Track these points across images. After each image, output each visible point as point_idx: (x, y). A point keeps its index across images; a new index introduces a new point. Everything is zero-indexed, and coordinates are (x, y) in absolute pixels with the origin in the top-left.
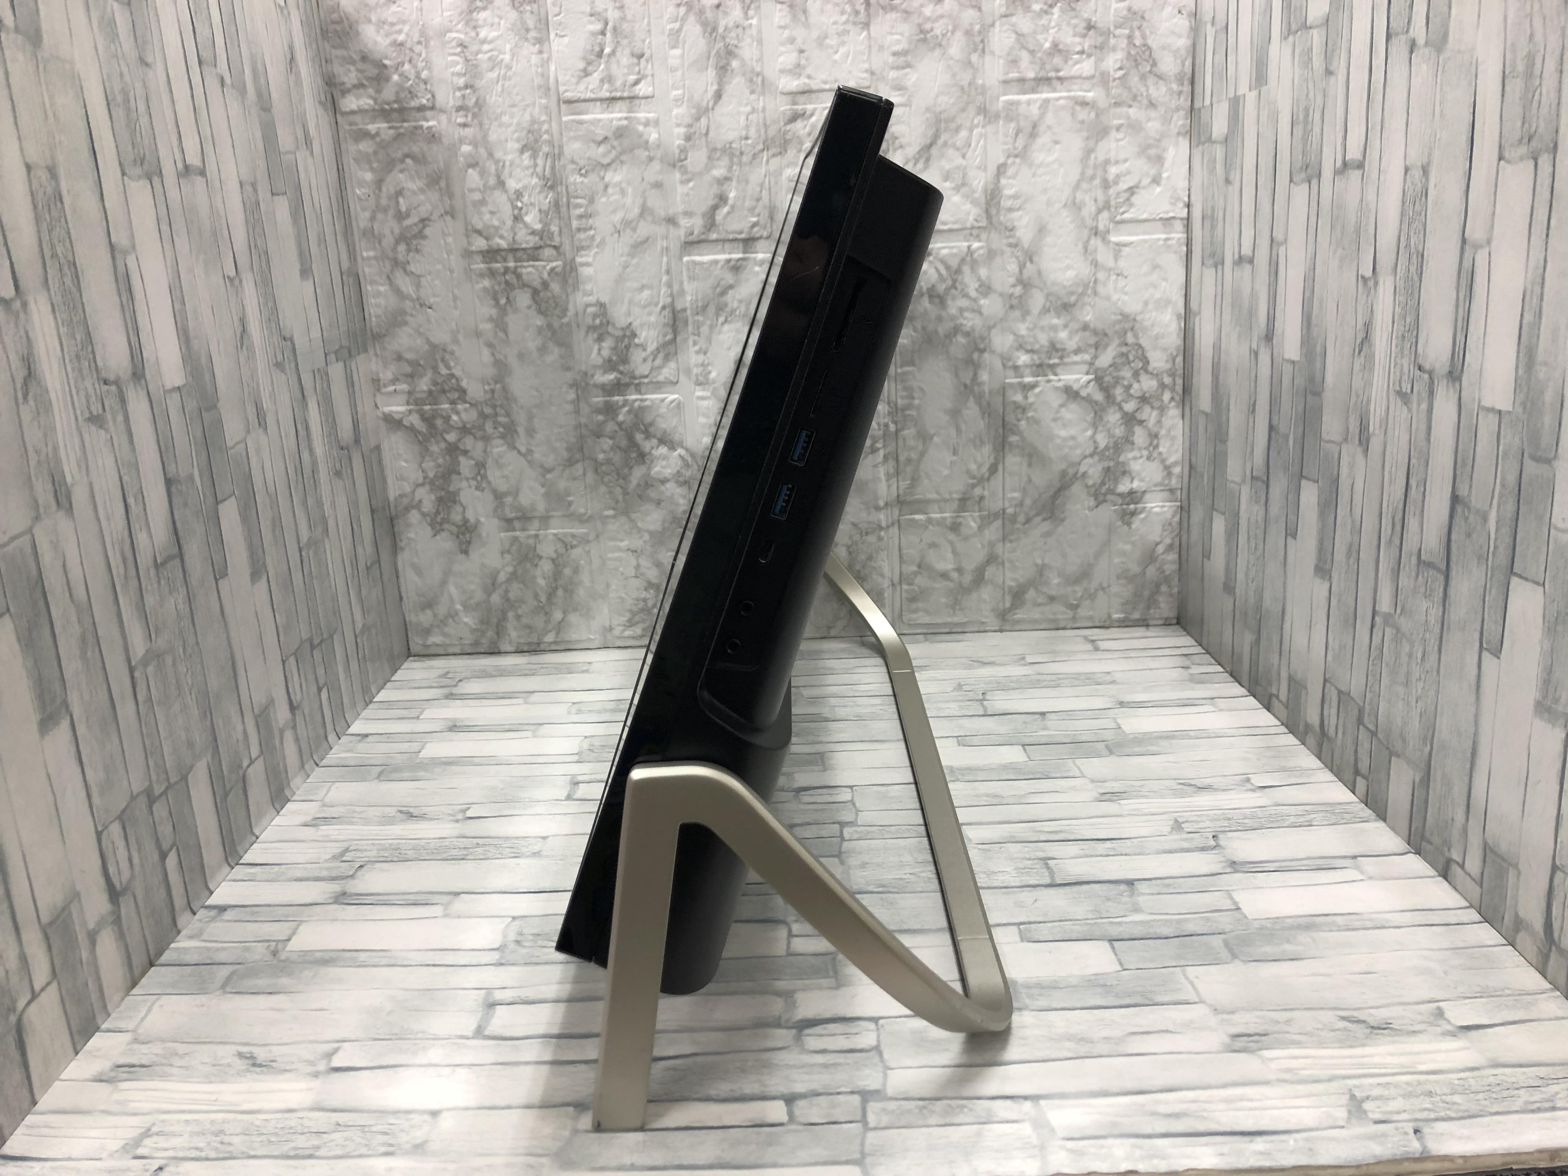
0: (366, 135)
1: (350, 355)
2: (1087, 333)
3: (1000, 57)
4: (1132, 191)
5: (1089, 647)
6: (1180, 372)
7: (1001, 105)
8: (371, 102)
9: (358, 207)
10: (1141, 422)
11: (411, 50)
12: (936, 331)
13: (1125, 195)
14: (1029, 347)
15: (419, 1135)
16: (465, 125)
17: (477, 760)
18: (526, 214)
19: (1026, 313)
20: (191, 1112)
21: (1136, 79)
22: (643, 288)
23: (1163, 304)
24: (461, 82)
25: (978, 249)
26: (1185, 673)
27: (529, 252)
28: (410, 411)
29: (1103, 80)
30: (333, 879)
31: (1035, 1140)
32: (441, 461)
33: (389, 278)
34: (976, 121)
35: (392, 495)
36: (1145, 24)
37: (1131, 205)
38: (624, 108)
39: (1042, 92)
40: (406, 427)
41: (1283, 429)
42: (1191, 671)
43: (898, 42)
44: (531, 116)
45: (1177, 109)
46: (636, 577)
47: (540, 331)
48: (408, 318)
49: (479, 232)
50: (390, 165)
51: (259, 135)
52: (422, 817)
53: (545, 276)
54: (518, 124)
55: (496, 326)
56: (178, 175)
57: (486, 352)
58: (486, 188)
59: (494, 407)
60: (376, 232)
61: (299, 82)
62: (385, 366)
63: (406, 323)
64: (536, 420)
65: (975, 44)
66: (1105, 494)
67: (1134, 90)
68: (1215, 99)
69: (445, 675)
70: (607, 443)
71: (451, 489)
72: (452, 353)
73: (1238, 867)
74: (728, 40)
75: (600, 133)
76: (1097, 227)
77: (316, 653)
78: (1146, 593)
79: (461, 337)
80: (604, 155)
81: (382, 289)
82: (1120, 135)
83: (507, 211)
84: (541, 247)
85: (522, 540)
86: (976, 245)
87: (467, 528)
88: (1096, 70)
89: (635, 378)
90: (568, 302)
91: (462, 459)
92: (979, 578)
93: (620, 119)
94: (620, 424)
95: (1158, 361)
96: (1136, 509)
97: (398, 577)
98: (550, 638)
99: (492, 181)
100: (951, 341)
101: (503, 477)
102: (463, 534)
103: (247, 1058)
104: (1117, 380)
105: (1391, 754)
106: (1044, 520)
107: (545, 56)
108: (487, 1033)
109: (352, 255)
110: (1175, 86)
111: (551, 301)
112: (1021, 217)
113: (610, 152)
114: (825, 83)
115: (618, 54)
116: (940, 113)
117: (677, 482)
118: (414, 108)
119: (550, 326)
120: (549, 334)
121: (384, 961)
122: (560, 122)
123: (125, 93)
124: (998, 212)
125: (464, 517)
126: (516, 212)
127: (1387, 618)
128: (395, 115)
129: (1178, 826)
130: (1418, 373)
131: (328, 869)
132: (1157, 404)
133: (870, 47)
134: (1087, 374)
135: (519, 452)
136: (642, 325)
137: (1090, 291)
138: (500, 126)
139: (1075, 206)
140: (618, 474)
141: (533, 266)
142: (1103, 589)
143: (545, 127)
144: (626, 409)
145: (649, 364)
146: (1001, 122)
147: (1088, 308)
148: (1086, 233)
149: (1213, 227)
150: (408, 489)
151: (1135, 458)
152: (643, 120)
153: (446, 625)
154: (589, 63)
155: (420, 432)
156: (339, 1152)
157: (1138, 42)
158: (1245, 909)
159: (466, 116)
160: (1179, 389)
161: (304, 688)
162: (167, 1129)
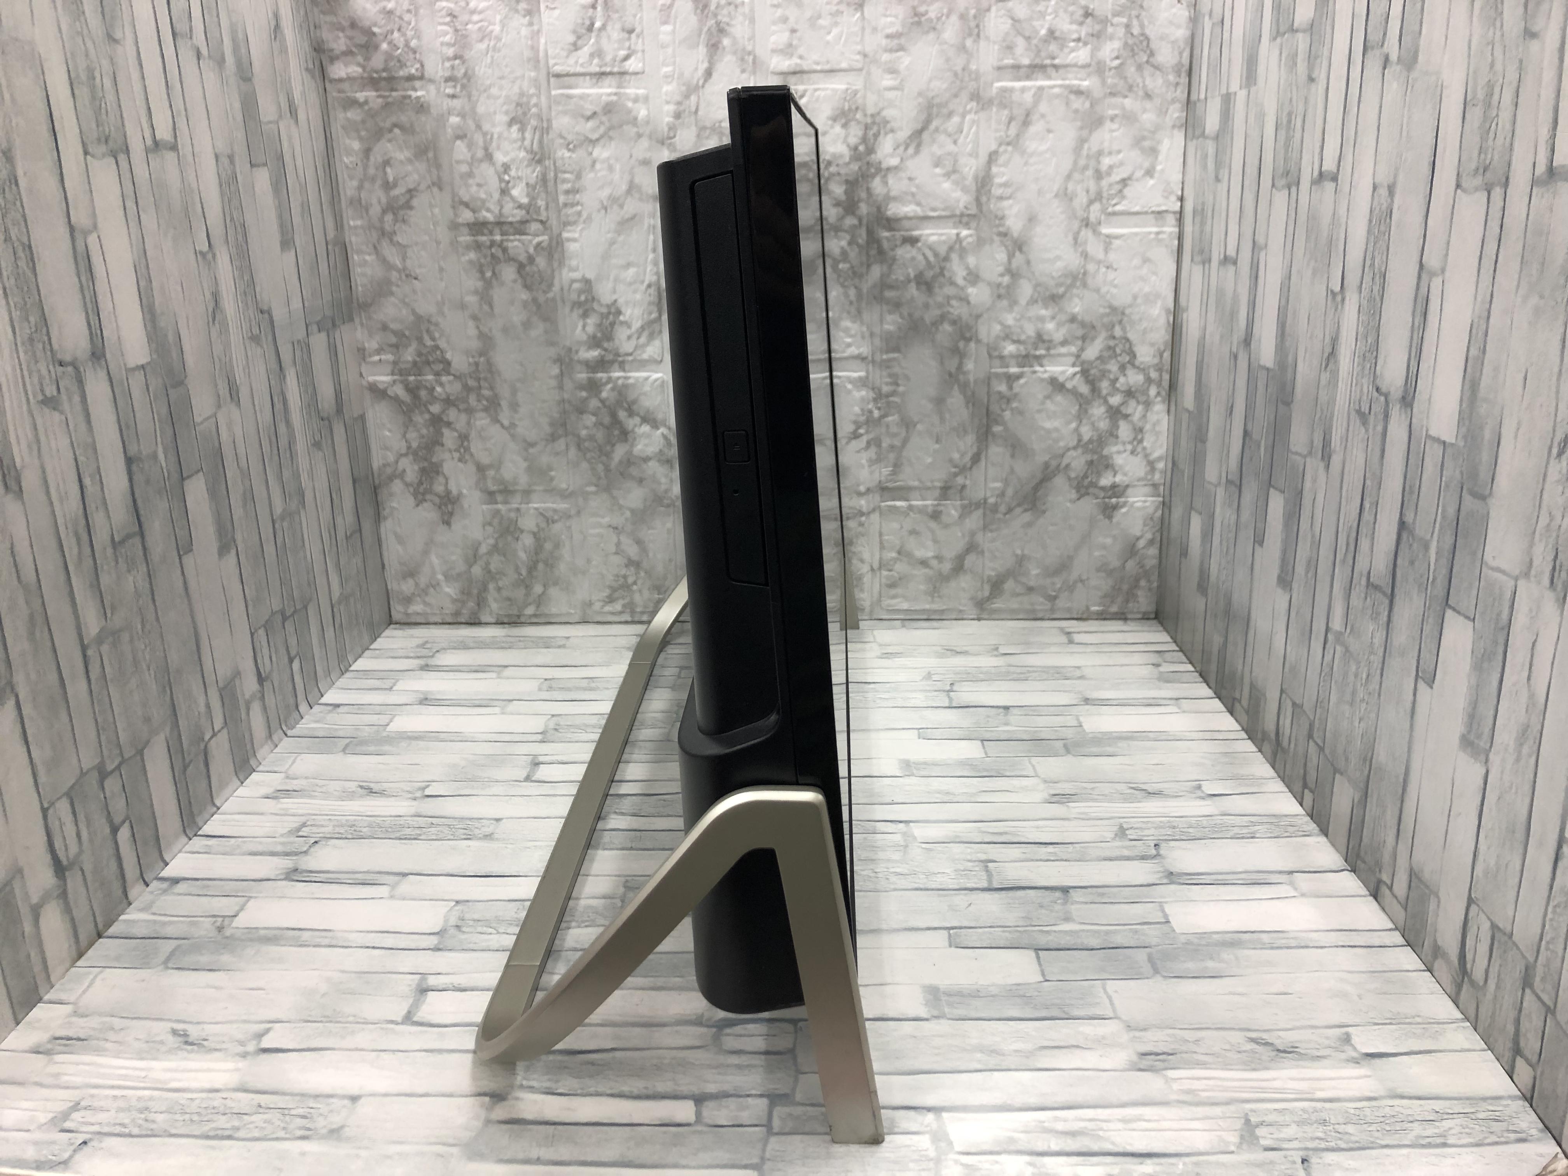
0: (353, 103)
1: (334, 325)
2: (1074, 326)
3: (995, 43)
4: (1124, 182)
5: (1064, 639)
6: (1167, 367)
7: (994, 91)
8: (360, 70)
9: (346, 176)
10: (1126, 417)
11: (401, 18)
12: (922, 319)
13: (1118, 187)
14: (1015, 338)
15: (336, 1120)
16: (453, 96)
17: (442, 736)
18: (514, 187)
19: (1014, 303)
20: (119, 1087)
21: (1133, 69)
22: (628, 265)
23: (1151, 298)
24: (450, 52)
25: (967, 237)
26: (1155, 671)
27: (517, 225)
28: (394, 381)
29: (1099, 69)
30: (287, 854)
31: (932, 1153)
32: (424, 431)
33: (375, 247)
34: (969, 107)
35: (376, 463)
36: (1144, 13)
37: (1124, 197)
38: (614, 83)
39: (1036, 79)
40: (390, 397)
41: (1255, 436)
42: (1161, 669)
43: (892, 24)
44: (520, 88)
45: (1173, 101)
46: (616, 553)
47: (525, 304)
48: (394, 289)
49: (467, 205)
50: (378, 134)
51: (237, 105)
52: (381, 793)
53: (531, 250)
54: (507, 97)
55: (482, 298)
56: (147, 151)
57: (471, 324)
58: (473, 162)
59: (478, 380)
60: (363, 202)
61: (284, 50)
62: (371, 335)
63: (392, 294)
64: (520, 394)
65: (970, 29)
66: (1087, 488)
67: (1130, 81)
68: (1209, 95)
69: (422, 646)
70: (589, 420)
71: (434, 460)
72: (437, 325)
73: (1174, 879)
74: (719, 18)
75: (589, 108)
76: (1088, 218)
77: (289, 625)
78: (1125, 587)
79: (446, 310)
80: (594, 130)
81: (367, 258)
82: (1115, 126)
83: (494, 184)
84: (527, 221)
85: (503, 512)
86: (965, 233)
87: (449, 499)
88: (1092, 58)
89: (618, 355)
90: (553, 277)
91: (446, 432)
92: (959, 567)
93: (610, 95)
94: (602, 401)
95: (1145, 355)
96: (1118, 503)
97: (380, 546)
98: (530, 610)
99: (480, 154)
100: (937, 329)
101: (486, 450)
102: (446, 505)
103: (180, 1035)
104: (1104, 374)
105: (1336, 771)
106: (1026, 510)
107: (536, 28)
108: (415, 1019)
109: (339, 225)
110: (1171, 78)
111: (536, 275)
112: (1011, 206)
113: (598, 127)
114: (818, 63)
115: (609, 28)
116: (933, 98)
117: (659, 461)
118: (402, 78)
119: (535, 300)
120: (534, 309)
121: (326, 942)
122: (549, 96)
123: (90, 71)
124: (989, 199)
125: (447, 488)
126: (503, 185)
127: (1339, 635)
128: (383, 84)
129: (1122, 832)
130: (1375, 394)
131: (283, 844)
132: (1142, 399)
133: (863, 29)
134: (1074, 365)
135: (502, 426)
136: (627, 303)
137: (1078, 284)
138: (488, 97)
139: (1066, 196)
140: (600, 451)
141: (519, 240)
142: (1082, 581)
143: (534, 100)
144: (609, 386)
145: (633, 342)
146: (994, 109)
147: (1076, 300)
148: (1076, 225)
149: (1203, 223)
150: (391, 458)
151: (1119, 452)
152: (633, 96)
153: (427, 594)
154: (579, 38)
155: (403, 402)
156: (256, 1134)
157: (1136, 31)
158: (1174, 923)
159: (455, 87)
160: (1166, 384)
161: (274, 659)
162: (96, 1104)
